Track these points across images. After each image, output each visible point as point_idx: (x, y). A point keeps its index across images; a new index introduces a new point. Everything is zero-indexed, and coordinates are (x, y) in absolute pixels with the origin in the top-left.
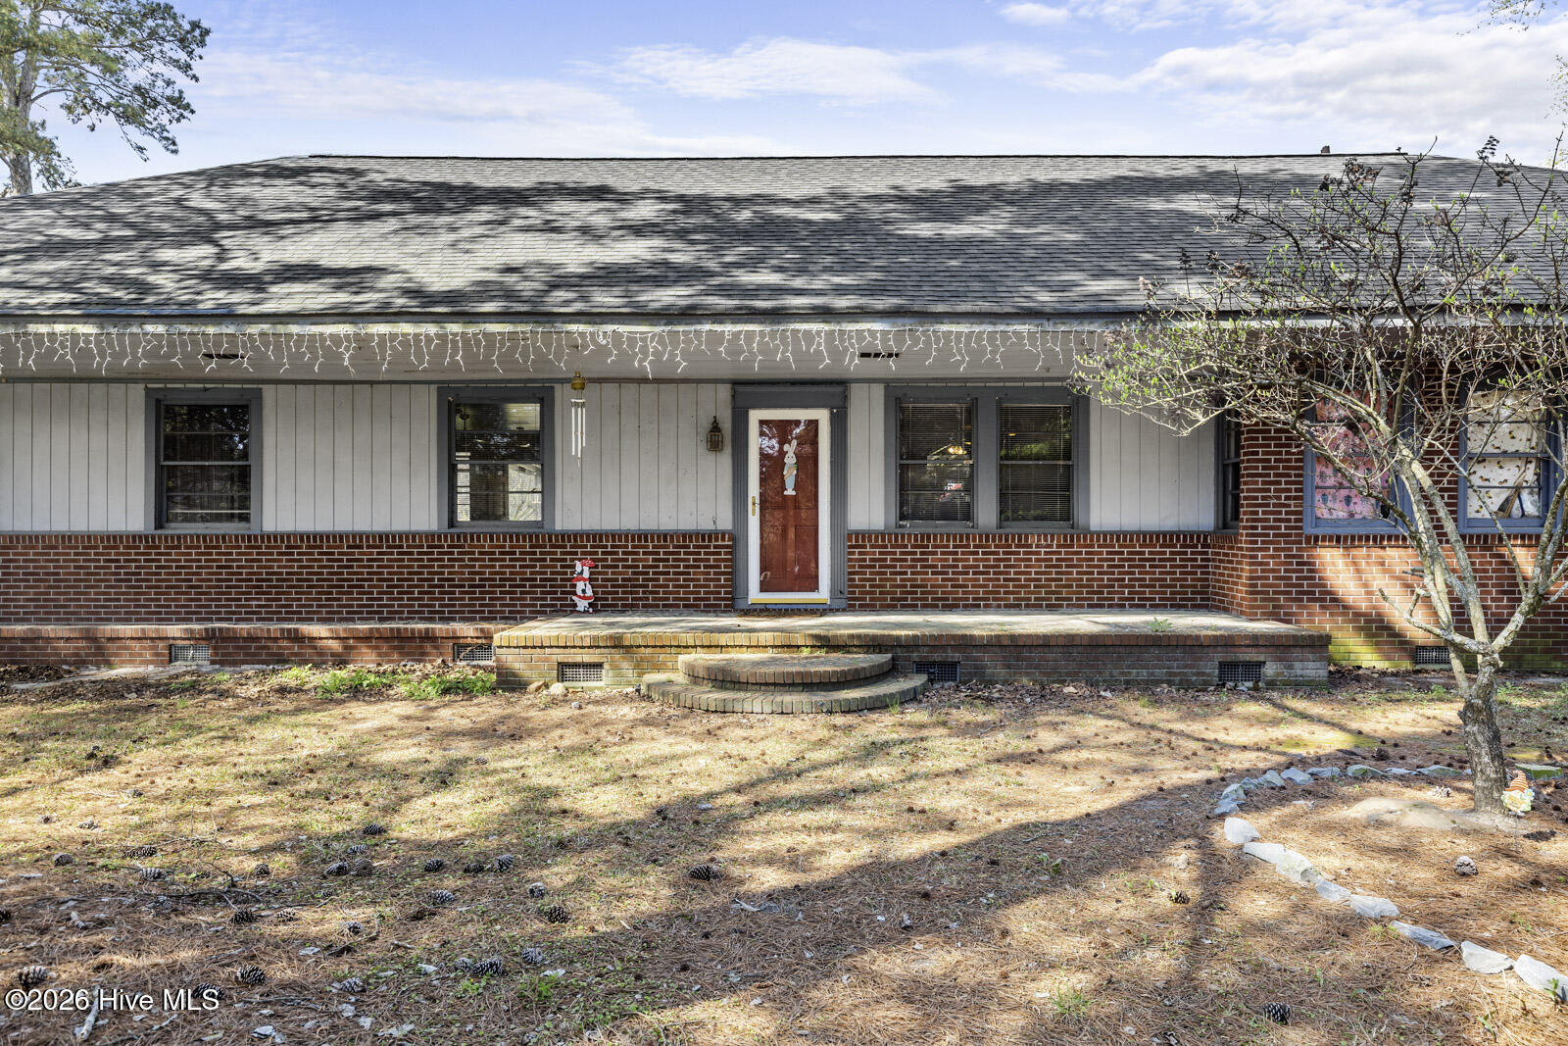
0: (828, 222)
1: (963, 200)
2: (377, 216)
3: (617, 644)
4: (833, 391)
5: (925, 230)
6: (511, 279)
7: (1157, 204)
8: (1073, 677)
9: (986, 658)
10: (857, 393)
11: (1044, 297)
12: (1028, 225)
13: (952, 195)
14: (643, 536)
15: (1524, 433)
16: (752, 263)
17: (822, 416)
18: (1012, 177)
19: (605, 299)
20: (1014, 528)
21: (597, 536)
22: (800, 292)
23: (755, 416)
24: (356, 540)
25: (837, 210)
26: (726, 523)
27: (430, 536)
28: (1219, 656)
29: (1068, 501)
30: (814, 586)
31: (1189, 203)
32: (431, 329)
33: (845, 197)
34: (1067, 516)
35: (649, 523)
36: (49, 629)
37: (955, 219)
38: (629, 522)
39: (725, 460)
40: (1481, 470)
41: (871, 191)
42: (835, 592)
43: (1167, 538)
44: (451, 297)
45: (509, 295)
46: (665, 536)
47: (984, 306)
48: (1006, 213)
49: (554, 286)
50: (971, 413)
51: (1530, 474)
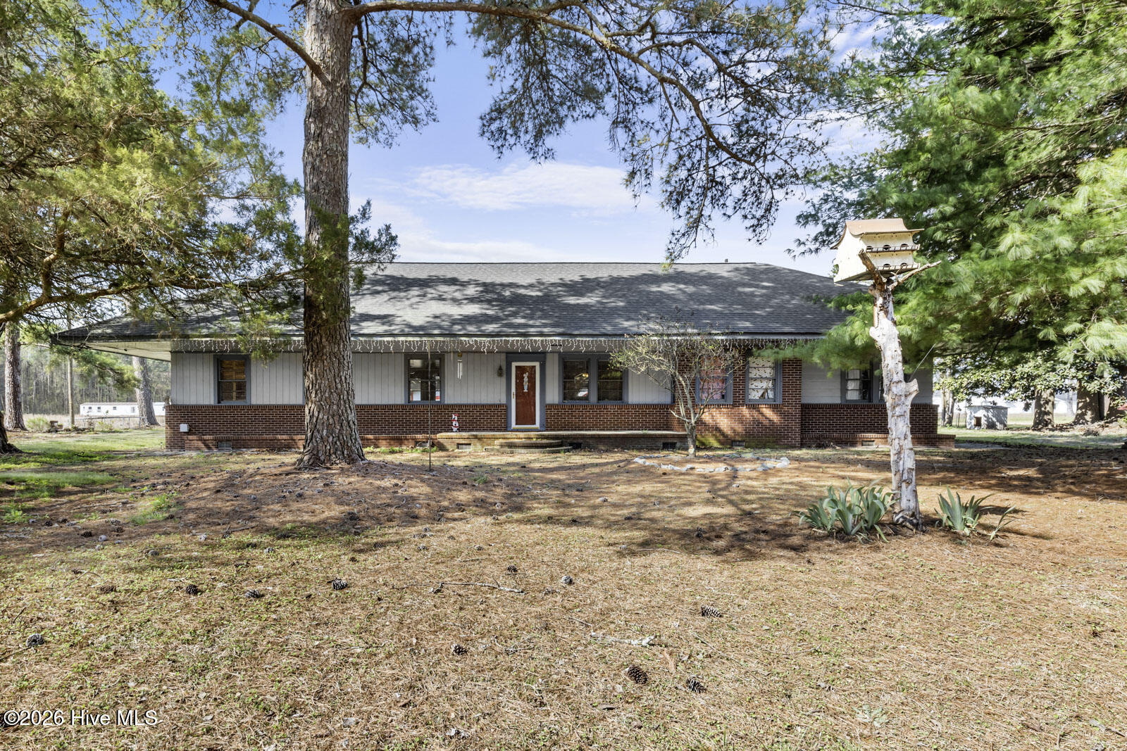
0: (538, 296)
1: (585, 286)
2: (378, 292)
3: (476, 437)
4: (540, 356)
5: (572, 300)
6: (438, 321)
7: (654, 289)
8: (617, 447)
9: (591, 442)
10: (549, 356)
11: (609, 328)
12: (607, 298)
13: (581, 283)
14: (476, 406)
15: (768, 370)
16: (515, 314)
17: (537, 364)
18: (604, 274)
19: (472, 329)
20: (602, 403)
21: (460, 406)
22: (532, 326)
23: (514, 364)
24: (377, 407)
25: (540, 291)
26: (504, 401)
27: (402, 406)
28: (663, 441)
29: (621, 394)
30: (534, 423)
31: (666, 288)
32: (418, 339)
33: (543, 284)
34: (621, 399)
35: (477, 401)
36: (279, 437)
37: (582, 295)
38: (470, 401)
39: (504, 380)
40: (756, 383)
41: (553, 281)
42: (542, 425)
43: (654, 406)
44: (421, 328)
45: (440, 327)
46: (483, 405)
47: (590, 332)
48: (600, 292)
49: (454, 324)
50: (588, 362)
51: (770, 385)
